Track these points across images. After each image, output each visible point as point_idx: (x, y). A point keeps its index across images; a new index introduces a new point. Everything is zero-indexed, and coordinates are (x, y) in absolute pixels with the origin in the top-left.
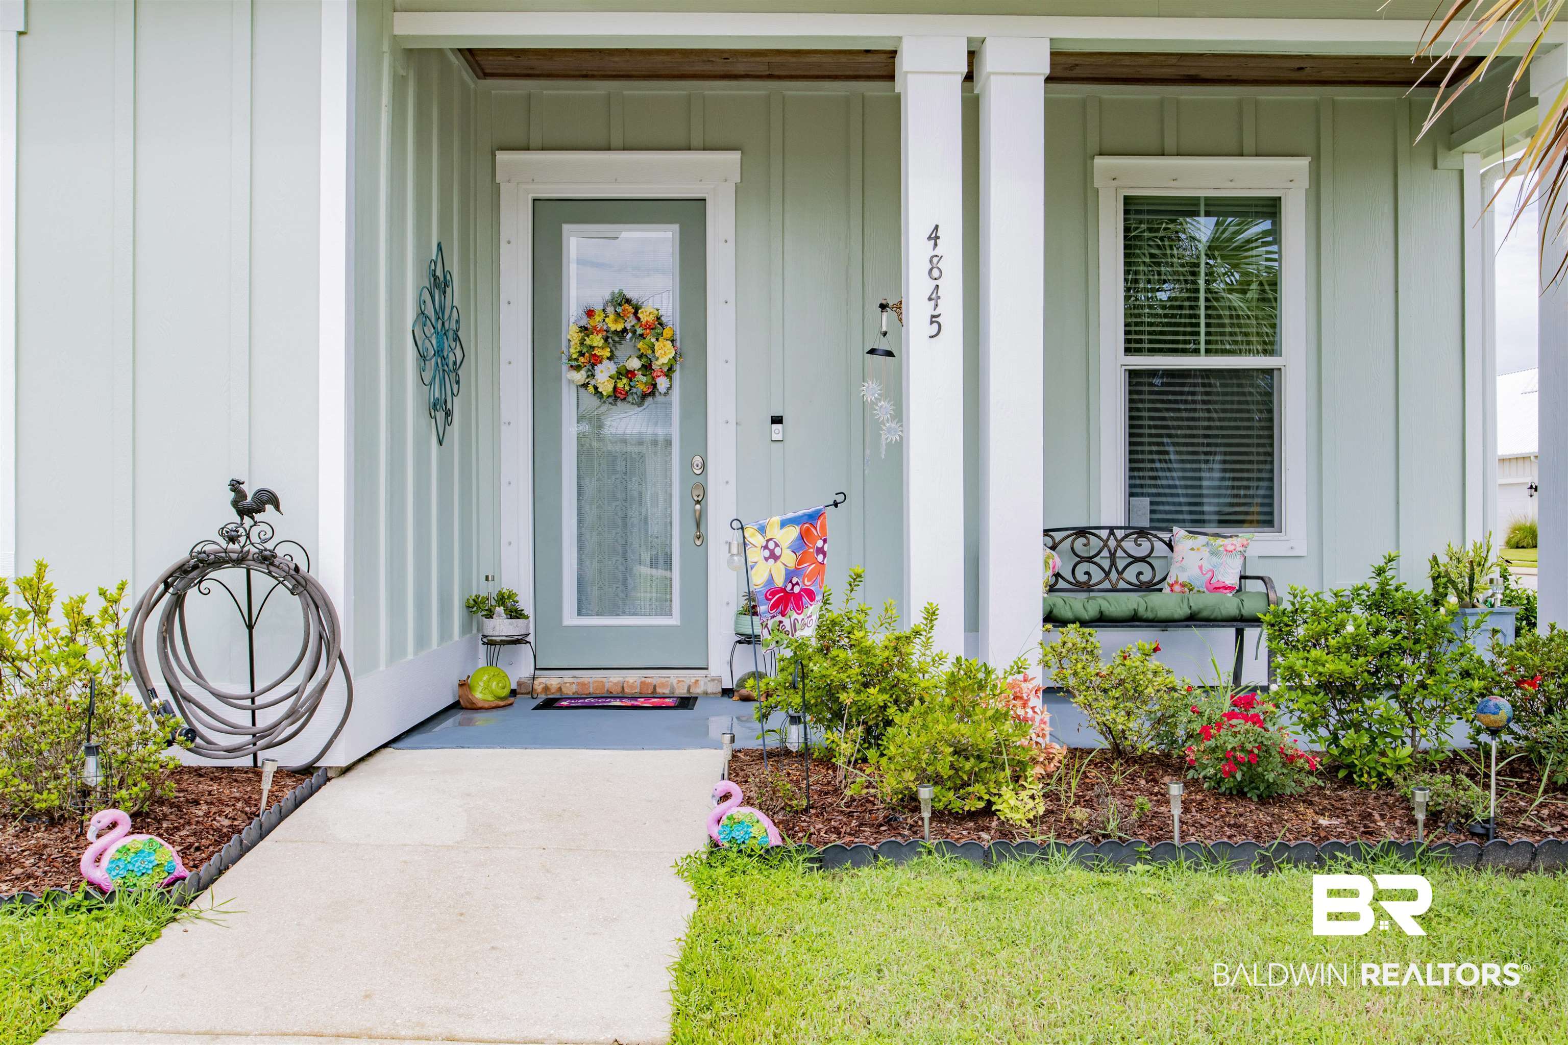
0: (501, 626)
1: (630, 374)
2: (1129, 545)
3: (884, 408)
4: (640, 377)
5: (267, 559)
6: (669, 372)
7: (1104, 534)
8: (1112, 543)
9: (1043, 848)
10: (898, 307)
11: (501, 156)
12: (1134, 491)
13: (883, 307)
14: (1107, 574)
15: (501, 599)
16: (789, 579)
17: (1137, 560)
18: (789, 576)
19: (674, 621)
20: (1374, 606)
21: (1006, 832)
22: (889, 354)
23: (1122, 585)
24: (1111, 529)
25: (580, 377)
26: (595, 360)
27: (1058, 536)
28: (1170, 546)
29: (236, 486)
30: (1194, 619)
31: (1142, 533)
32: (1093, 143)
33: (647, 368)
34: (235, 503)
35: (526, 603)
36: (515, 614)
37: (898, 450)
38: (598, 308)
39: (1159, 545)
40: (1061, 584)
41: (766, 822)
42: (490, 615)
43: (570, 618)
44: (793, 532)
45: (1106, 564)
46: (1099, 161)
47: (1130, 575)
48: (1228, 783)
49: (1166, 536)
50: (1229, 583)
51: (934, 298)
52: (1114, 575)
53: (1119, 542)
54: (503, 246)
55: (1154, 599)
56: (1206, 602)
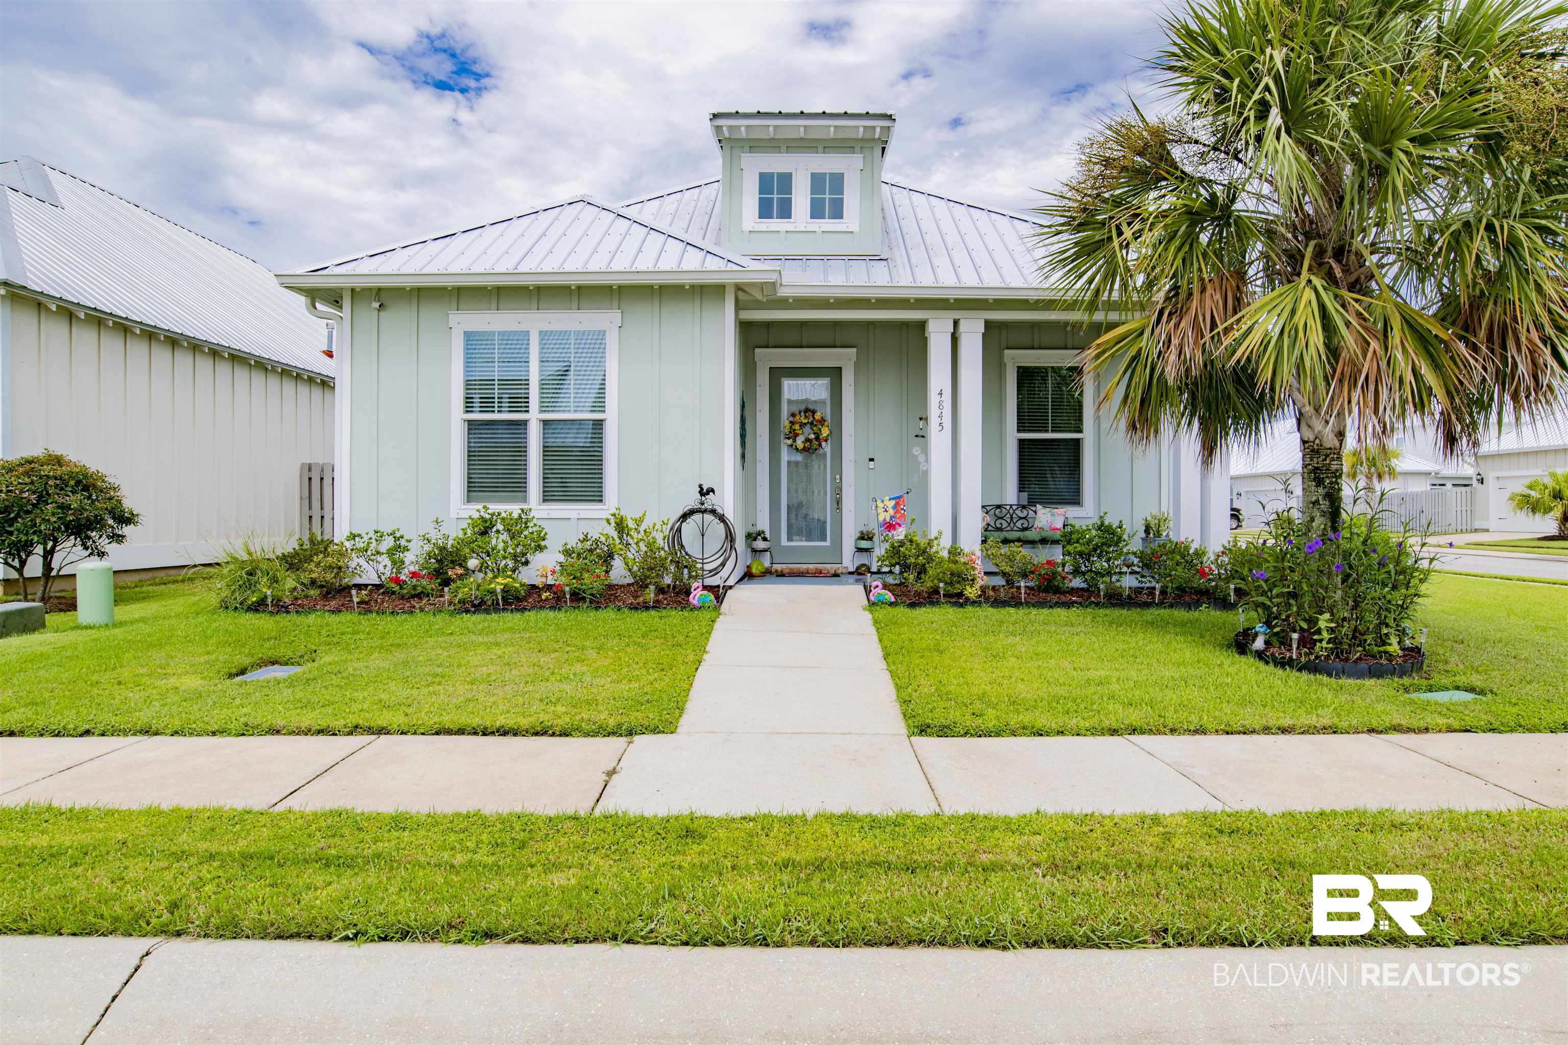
0: (760, 544)
1: (809, 441)
2: (1018, 512)
3: (921, 458)
4: (814, 441)
5: (713, 512)
6: (826, 441)
7: (1008, 507)
8: (1011, 511)
9: (980, 602)
10: (926, 419)
11: (757, 350)
12: (1021, 489)
13: (921, 419)
14: (1009, 524)
15: (759, 534)
16: (891, 519)
17: (1021, 518)
18: (892, 517)
19: (827, 543)
20: (1099, 529)
21: (967, 599)
22: (923, 437)
23: (1015, 528)
24: (1011, 506)
25: (789, 442)
26: (796, 435)
27: (989, 508)
28: (1035, 512)
29: (700, 486)
30: (1044, 541)
31: (1024, 507)
32: (1004, 345)
33: (817, 438)
34: (700, 492)
35: (768, 535)
36: (765, 539)
37: (926, 474)
38: (797, 413)
39: (1031, 512)
40: (990, 528)
41: (890, 594)
42: (755, 539)
43: (784, 542)
44: (893, 503)
45: (1009, 520)
46: (1006, 352)
47: (1019, 524)
48: (1043, 587)
49: (1034, 509)
50: (1058, 527)
51: (940, 417)
52: (1012, 525)
53: (1014, 511)
54: (758, 388)
55: (1027, 533)
56: (1049, 534)
